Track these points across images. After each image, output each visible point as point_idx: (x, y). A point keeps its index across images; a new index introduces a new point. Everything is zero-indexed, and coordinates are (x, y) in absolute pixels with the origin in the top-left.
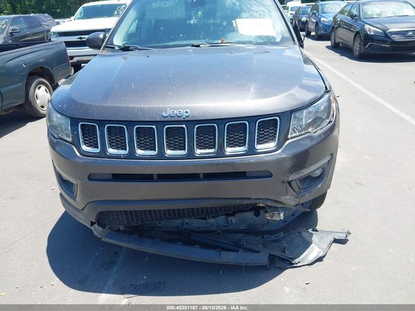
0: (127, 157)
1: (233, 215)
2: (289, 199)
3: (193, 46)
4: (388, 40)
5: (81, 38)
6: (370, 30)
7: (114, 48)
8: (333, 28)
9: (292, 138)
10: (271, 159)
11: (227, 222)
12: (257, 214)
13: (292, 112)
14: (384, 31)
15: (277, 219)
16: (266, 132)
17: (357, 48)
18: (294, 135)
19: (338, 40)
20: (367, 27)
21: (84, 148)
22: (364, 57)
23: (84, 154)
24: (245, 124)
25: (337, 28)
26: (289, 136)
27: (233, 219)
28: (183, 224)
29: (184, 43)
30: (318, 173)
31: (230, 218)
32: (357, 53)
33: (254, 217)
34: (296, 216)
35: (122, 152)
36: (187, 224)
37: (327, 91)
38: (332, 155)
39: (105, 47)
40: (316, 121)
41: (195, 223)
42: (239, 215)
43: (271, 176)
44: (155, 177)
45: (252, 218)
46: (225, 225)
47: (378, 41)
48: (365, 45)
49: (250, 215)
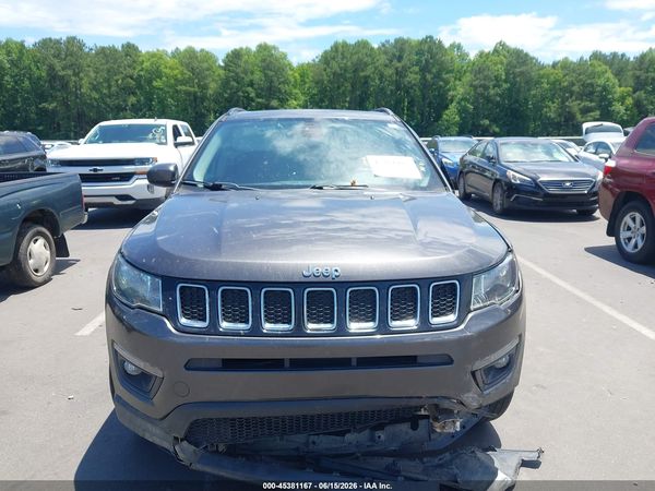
0: (250, 334)
1: (381, 427)
2: (473, 398)
3: (314, 187)
4: (539, 191)
5: (95, 170)
6: (514, 177)
7: (195, 185)
8: (461, 172)
9: (475, 310)
10: (452, 337)
11: (372, 439)
12: (415, 427)
13: (472, 275)
14: (534, 180)
15: (452, 431)
16: (443, 301)
17: (498, 200)
18: (478, 306)
19: (469, 190)
20: (510, 173)
21: (183, 321)
22: (508, 214)
23: (183, 330)
24: (415, 289)
25: (467, 173)
26: (472, 307)
27: (382, 435)
28: (307, 444)
29: (300, 183)
30: (504, 361)
31: (378, 433)
32: (499, 208)
33: (410, 431)
34: (468, 428)
35: (241, 326)
36: (314, 443)
37: (510, 250)
38: (520, 336)
39: (181, 183)
40: (496, 290)
41: (324, 442)
42: (389, 429)
43: (450, 361)
44: (287, 364)
45: (407, 433)
46: (369, 444)
47: (527, 192)
48: (509, 197)
49: (405, 427)
